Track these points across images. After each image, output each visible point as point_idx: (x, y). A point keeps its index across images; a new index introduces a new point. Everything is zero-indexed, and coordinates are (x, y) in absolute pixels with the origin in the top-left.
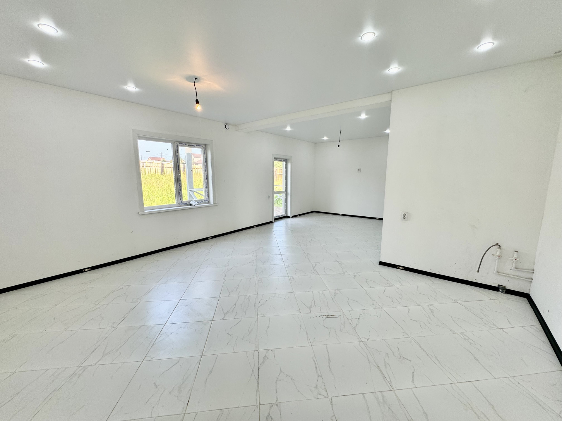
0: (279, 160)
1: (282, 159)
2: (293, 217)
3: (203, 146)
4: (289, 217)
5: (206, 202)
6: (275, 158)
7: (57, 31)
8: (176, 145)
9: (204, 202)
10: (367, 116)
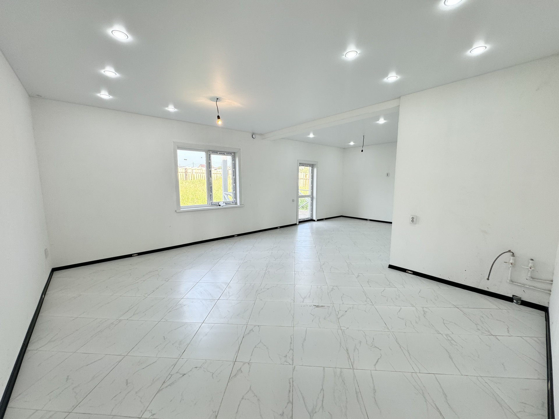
0: (305, 165)
1: (308, 164)
2: (318, 220)
3: (232, 154)
4: (314, 221)
5: (234, 203)
6: (300, 164)
7: (116, 74)
8: (209, 153)
9: (231, 203)
10: (385, 121)
